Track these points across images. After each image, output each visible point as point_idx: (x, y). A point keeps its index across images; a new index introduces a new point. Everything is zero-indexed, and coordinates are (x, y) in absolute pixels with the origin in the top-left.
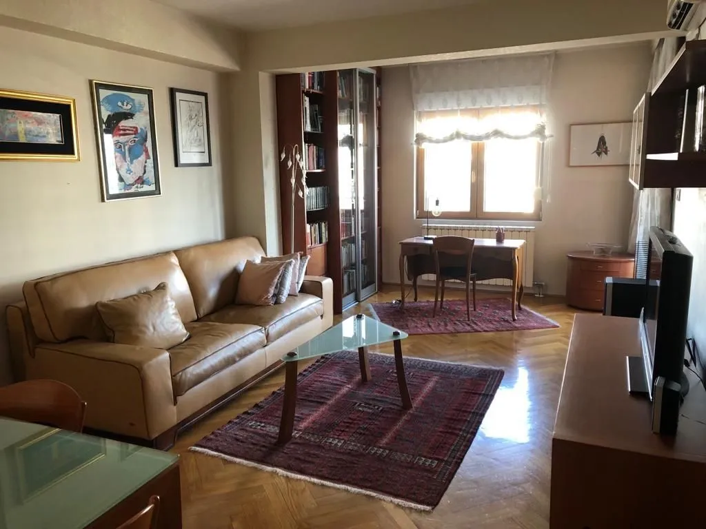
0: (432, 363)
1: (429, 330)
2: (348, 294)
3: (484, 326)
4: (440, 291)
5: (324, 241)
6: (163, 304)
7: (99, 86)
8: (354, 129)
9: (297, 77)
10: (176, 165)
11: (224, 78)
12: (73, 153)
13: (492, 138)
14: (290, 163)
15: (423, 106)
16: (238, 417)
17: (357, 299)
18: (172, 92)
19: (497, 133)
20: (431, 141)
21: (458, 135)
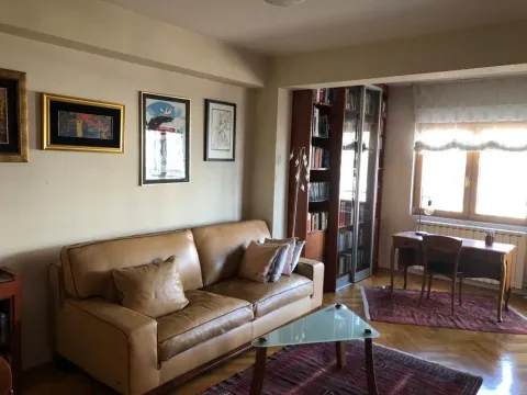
0: (409, 357)
1: (412, 320)
2: (342, 275)
3: (467, 324)
4: (427, 281)
5: (323, 227)
6: (167, 276)
7: (146, 96)
8: (359, 135)
9: (310, 93)
10: (205, 159)
11: (251, 93)
12: (119, 147)
13: (487, 149)
14: (297, 162)
15: (423, 119)
16: (217, 385)
17: (351, 280)
18: (207, 102)
19: (492, 145)
20: (428, 148)
21: (454, 145)
